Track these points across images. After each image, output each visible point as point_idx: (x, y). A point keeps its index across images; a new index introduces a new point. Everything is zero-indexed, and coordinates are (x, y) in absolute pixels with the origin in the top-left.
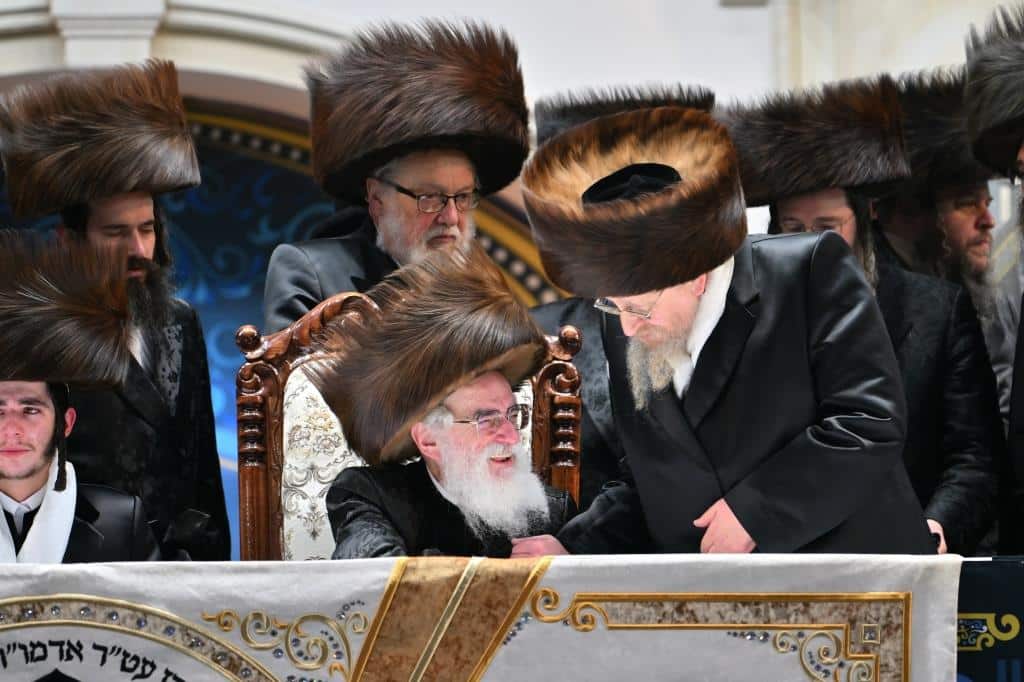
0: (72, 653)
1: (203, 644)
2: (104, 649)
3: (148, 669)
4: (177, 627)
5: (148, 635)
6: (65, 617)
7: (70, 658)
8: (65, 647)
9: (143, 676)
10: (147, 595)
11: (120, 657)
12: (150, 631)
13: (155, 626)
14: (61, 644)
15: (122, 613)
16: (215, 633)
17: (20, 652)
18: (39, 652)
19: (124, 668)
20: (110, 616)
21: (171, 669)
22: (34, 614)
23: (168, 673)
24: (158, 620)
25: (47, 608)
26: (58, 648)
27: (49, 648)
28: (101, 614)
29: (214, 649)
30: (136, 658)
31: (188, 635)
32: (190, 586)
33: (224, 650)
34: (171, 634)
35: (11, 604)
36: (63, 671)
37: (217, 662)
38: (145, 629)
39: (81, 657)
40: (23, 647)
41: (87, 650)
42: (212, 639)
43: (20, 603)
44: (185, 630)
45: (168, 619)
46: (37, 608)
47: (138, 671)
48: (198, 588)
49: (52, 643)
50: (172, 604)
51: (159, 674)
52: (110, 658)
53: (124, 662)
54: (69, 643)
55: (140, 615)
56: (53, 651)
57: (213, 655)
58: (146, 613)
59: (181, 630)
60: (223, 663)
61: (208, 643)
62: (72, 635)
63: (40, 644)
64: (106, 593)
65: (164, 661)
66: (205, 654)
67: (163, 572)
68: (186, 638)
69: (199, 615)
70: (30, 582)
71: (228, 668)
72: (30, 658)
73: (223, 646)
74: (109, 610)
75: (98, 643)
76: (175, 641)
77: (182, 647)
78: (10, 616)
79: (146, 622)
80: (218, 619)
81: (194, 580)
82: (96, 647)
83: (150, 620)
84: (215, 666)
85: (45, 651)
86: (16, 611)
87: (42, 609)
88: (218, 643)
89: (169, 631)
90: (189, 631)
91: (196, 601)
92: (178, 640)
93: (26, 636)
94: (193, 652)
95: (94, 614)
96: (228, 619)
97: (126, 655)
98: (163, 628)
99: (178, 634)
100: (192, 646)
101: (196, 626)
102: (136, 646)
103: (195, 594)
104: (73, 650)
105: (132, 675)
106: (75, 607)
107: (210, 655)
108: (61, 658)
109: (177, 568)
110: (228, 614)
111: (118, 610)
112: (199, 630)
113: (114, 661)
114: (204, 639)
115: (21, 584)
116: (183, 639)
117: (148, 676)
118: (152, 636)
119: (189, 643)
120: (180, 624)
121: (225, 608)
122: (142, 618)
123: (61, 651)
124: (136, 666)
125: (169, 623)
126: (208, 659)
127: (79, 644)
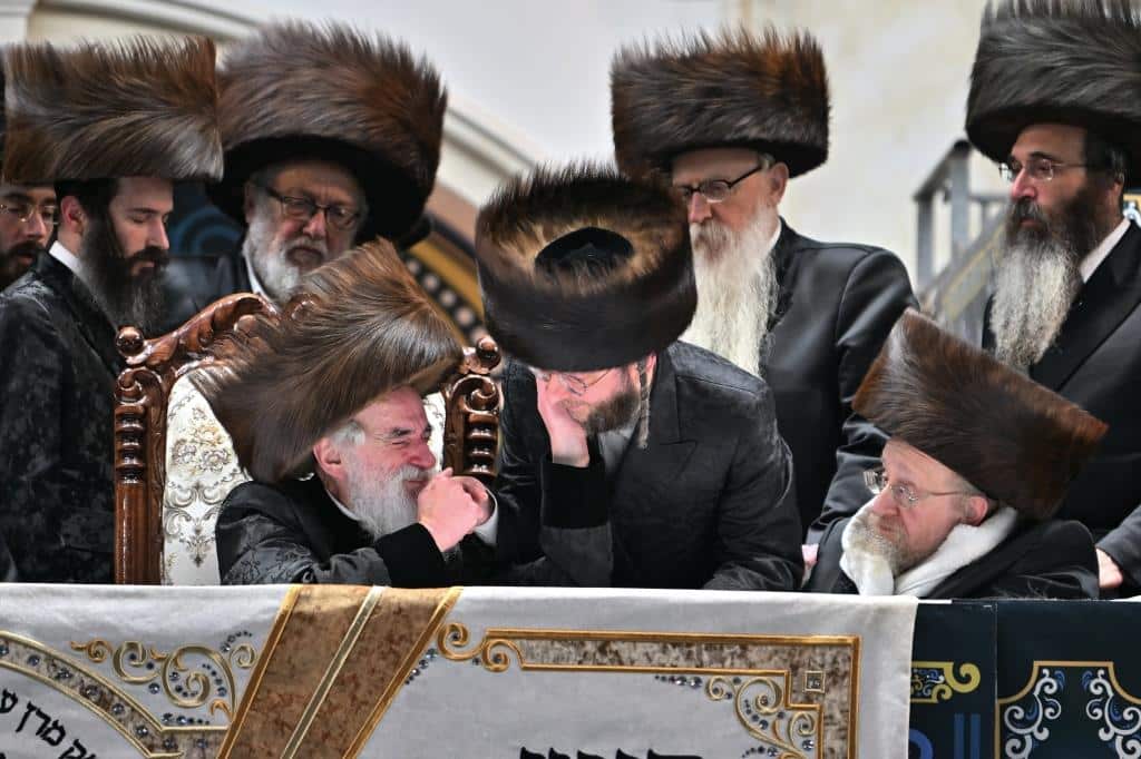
1: (71, 676)
3: (9, 702)
4: (42, 656)
5: (10, 664)
9: (3, 710)
10: (10, 620)
12: (12, 660)
13: (17, 654)
16: (82, 662)
21: (34, 704)
23: (31, 707)
24: (21, 648)
29: (82, 681)
31: (54, 665)
32: (57, 610)
33: (94, 683)
34: (35, 664)
37: (85, 696)
38: (6, 657)
42: (80, 671)
44: (51, 659)
45: (32, 647)
48: (66, 613)
50: (38, 631)
51: (20, 709)
57: (82, 689)
58: (8, 640)
59: (46, 660)
60: (93, 698)
61: (77, 675)
65: (28, 695)
66: (73, 687)
67: (29, 596)
68: (52, 669)
69: (67, 643)
71: (97, 703)
73: (93, 678)
76: (38, 671)
77: (47, 678)
79: (8, 651)
80: (88, 648)
81: (62, 604)
83: (13, 648)
84: (84, 701)
88: (87, 675)
89: (33, 660)
90: (56, 662)
91: (66, 628)
92: (43, 671)
94: (60, 685)
96: (100, 648)
98: (26, 657)
99: (43, 665)
100: (58, 677)
101: (63, 656)
103: (63, 620)
107: (78, 689)
109: (45, 591)
110: (100, 643)
112: (68, 661)
114: (71, 671)
116: (48, 670)
117: (9, 709)
118: (14, 666)
119: (55, 675)
120: (46, 653)
121: (96, 636)
122: (3, 646)
125: (33, 652)
126: (76, 692)
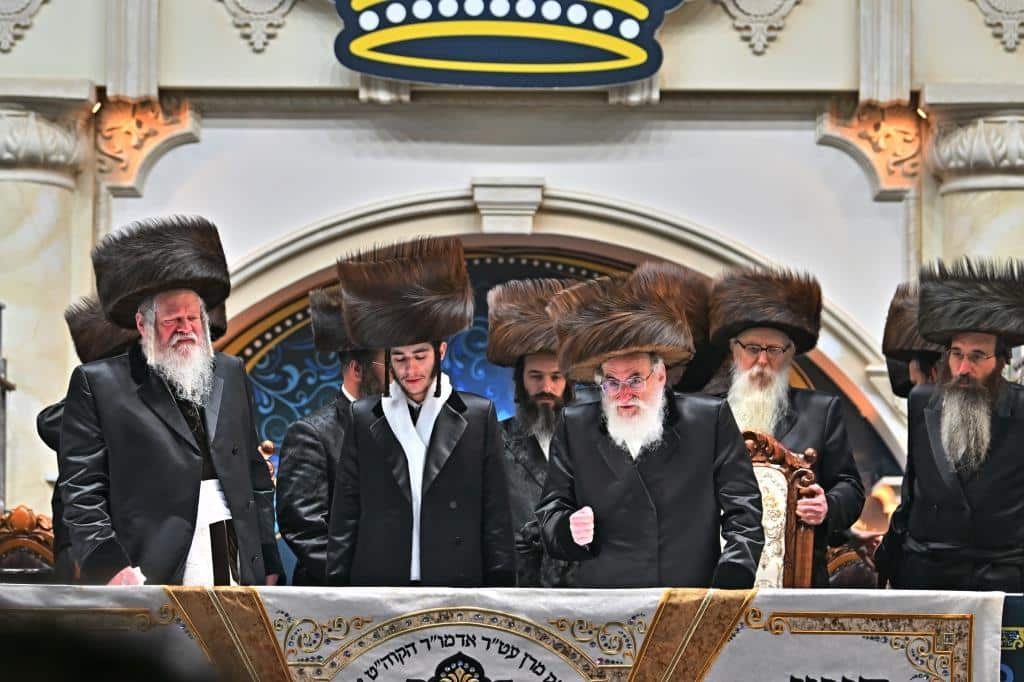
0: (470, 642)
1: (548, 638)
2: (489, 640)
3: (515, 652)
4: (532, 627)
5: (515, 632)
6: (466, 620)
7: (468, 645)
8: (465, 638)
9: (512, 656)
10: (514, 608)
11: (498, 645)
12: (516, 630)
13: (519, 626)
14: (463, 636)
15: (500, 618)
16: (554, 631)
17: (438, 641)
18: (450, 641)
19: (500, 652)
20: (493, 620)
21: (529, 653)
22: (447, 618)
23: (526, 655)
24: (521, 623)
25: (455, 615)
26: (460, 639)
27: (456, 639)
28: (487, 619)
29: (554, 641)
30: (508, 646)
31: (539, 632)
32: (540, 603)
33: (560, 642)
34: (528, 632)
35: (434, 612)
36: (464, 653)
37: (556, 649)
38: (513, 628)
39: (475, 645)
40: (440, 638)
41: (478, 640)
42: (553, 635)
43: (439, 612)
44: (537, 628)
45: (527, 623)
46: (449, 615)
47: (509, 653)
48: (545, 604)
49: (458, 636)
50: (530, 613)
51: (521, 656)
52: (492, 645)
53: (500, 648)
54: (468, 637)
55: (510, 620)
56: (458, 641)
57: (554, 645)
58: (514, 619)
59: (534, 629)
60: (561, 650)
61: (550, 637)
62: (469, 631)
63: (450, 637)
64: (491, 607)
65: (524, 647)
66: (549, 644)
68: (538, 634)
69: (546, 620)
70: (445, 599)
71: (562, 653)
72: (444, 644)
73: (560, 639)
74: (492, 616)
75: (486, 636)
76: (530, 636)
77: (535, 639)
78: (433, 619)
79: (514, 624)
80: (557, 623)
81: (543, 599)
82: (484, 639)
83: (516, 623)
84: (555, 651)
85: (454, 641)
86: (436, 616)
87: (452, 615)
88: (557, 638)
89: (528, 630)
90: (540, 630)
91: (545, 613)
92: (532, 635)
93: (442, 632)
94: (542, 643)
95: (482, 619)
96: (563, 623)
97: (502, 644)
98: (524, 628)
99: (533, 632)
100: (541, 639)
101: (544, 627)
102: (508, 639)
103: (543, 607)
104: (470, 641)
105: (505, 656)
106: (471, 614)
107: (552, 645)
108: (463, 644)
110: (563, 620)
111: (497, 616)
112: (546, 630)
113: (495, 647)
114: (548, 635)
115: (439, 600)
116: (536, 635)
117: (514, 656)
118: (517, 633)
119: (539, 637)
120: (534, 626)
121: (561, 617)
122: (512, 622)
123: (463, 641)
124: (508, 651)
125: (527, 625)
126: (551, 647)
127: (474, 637)
